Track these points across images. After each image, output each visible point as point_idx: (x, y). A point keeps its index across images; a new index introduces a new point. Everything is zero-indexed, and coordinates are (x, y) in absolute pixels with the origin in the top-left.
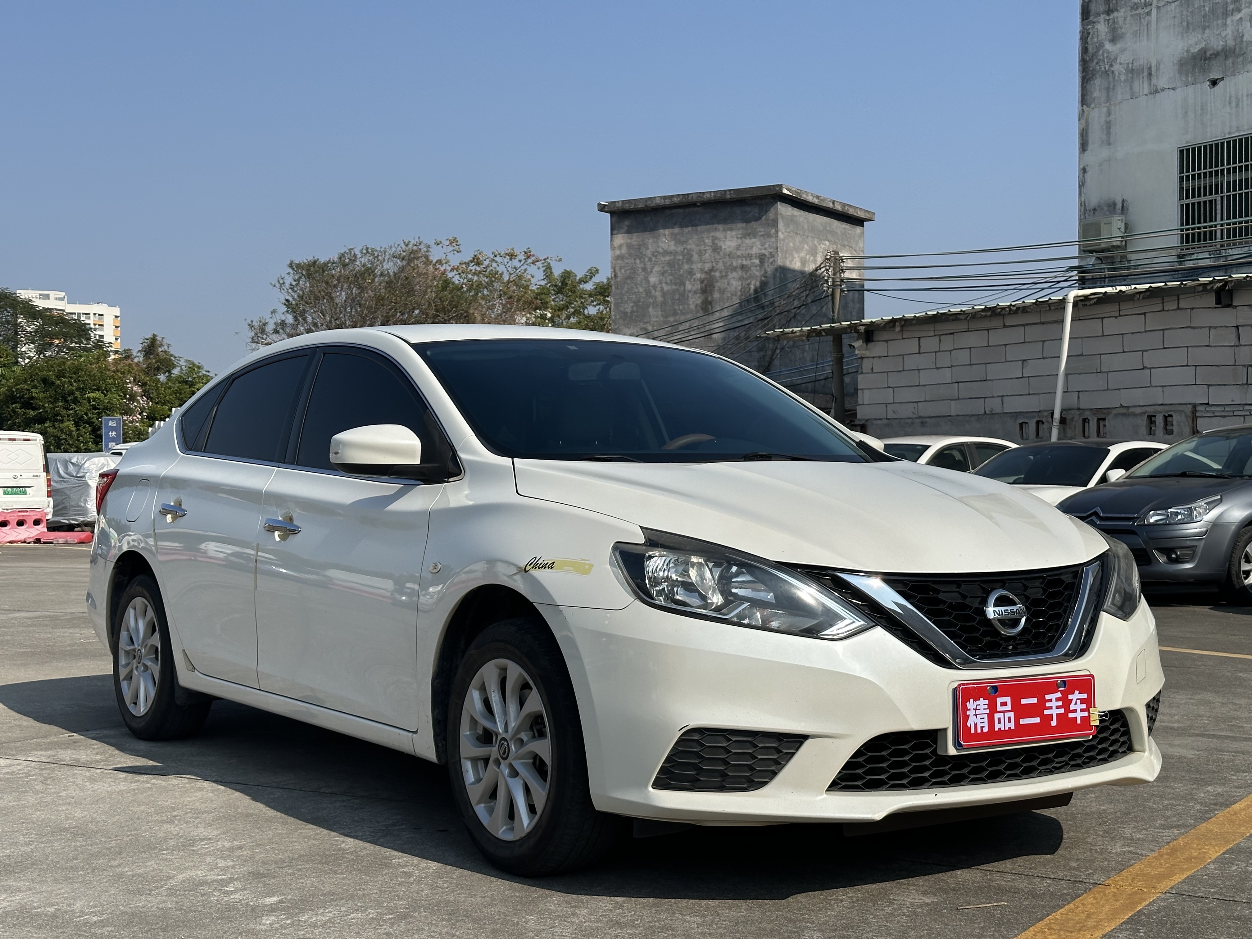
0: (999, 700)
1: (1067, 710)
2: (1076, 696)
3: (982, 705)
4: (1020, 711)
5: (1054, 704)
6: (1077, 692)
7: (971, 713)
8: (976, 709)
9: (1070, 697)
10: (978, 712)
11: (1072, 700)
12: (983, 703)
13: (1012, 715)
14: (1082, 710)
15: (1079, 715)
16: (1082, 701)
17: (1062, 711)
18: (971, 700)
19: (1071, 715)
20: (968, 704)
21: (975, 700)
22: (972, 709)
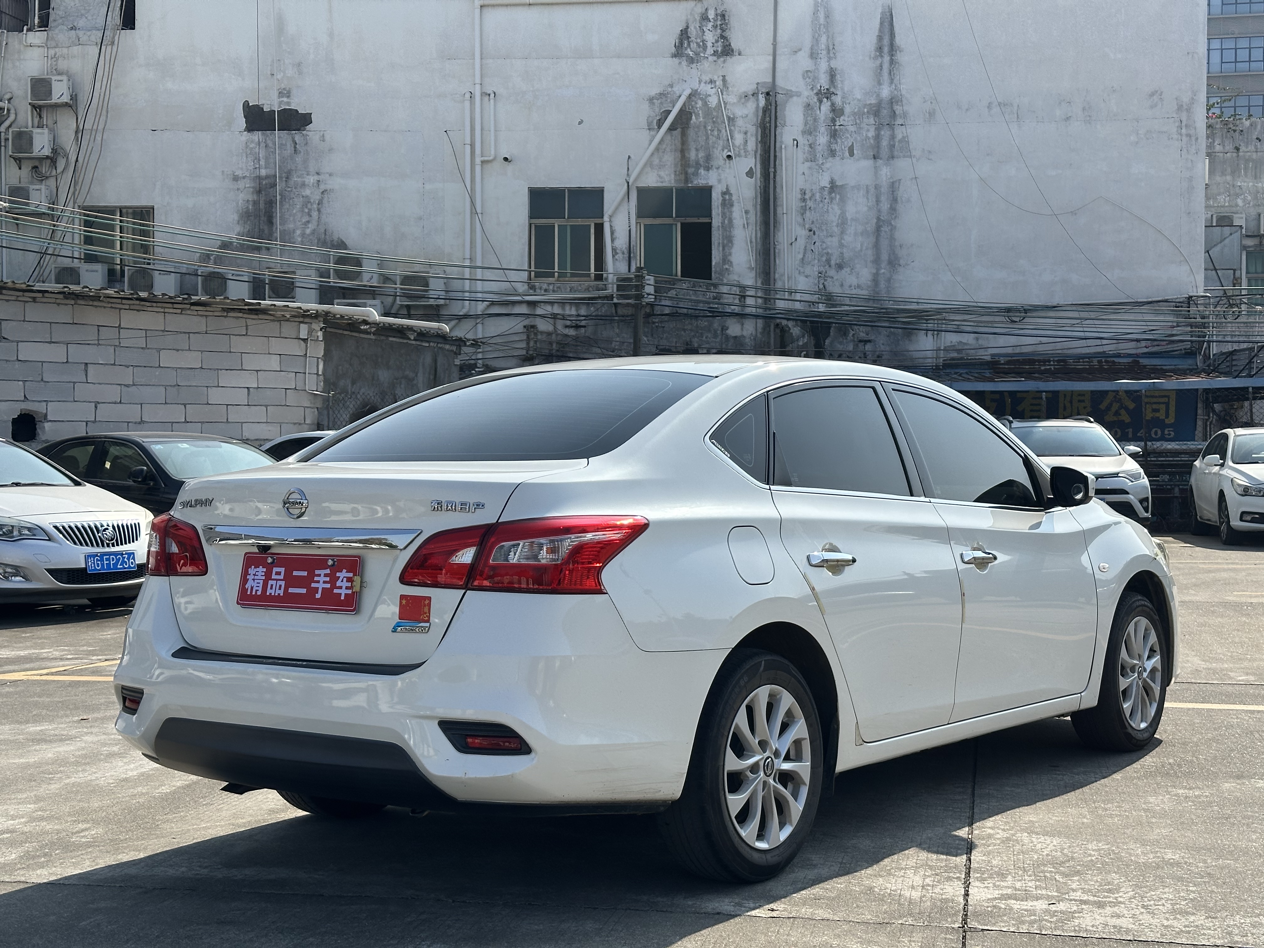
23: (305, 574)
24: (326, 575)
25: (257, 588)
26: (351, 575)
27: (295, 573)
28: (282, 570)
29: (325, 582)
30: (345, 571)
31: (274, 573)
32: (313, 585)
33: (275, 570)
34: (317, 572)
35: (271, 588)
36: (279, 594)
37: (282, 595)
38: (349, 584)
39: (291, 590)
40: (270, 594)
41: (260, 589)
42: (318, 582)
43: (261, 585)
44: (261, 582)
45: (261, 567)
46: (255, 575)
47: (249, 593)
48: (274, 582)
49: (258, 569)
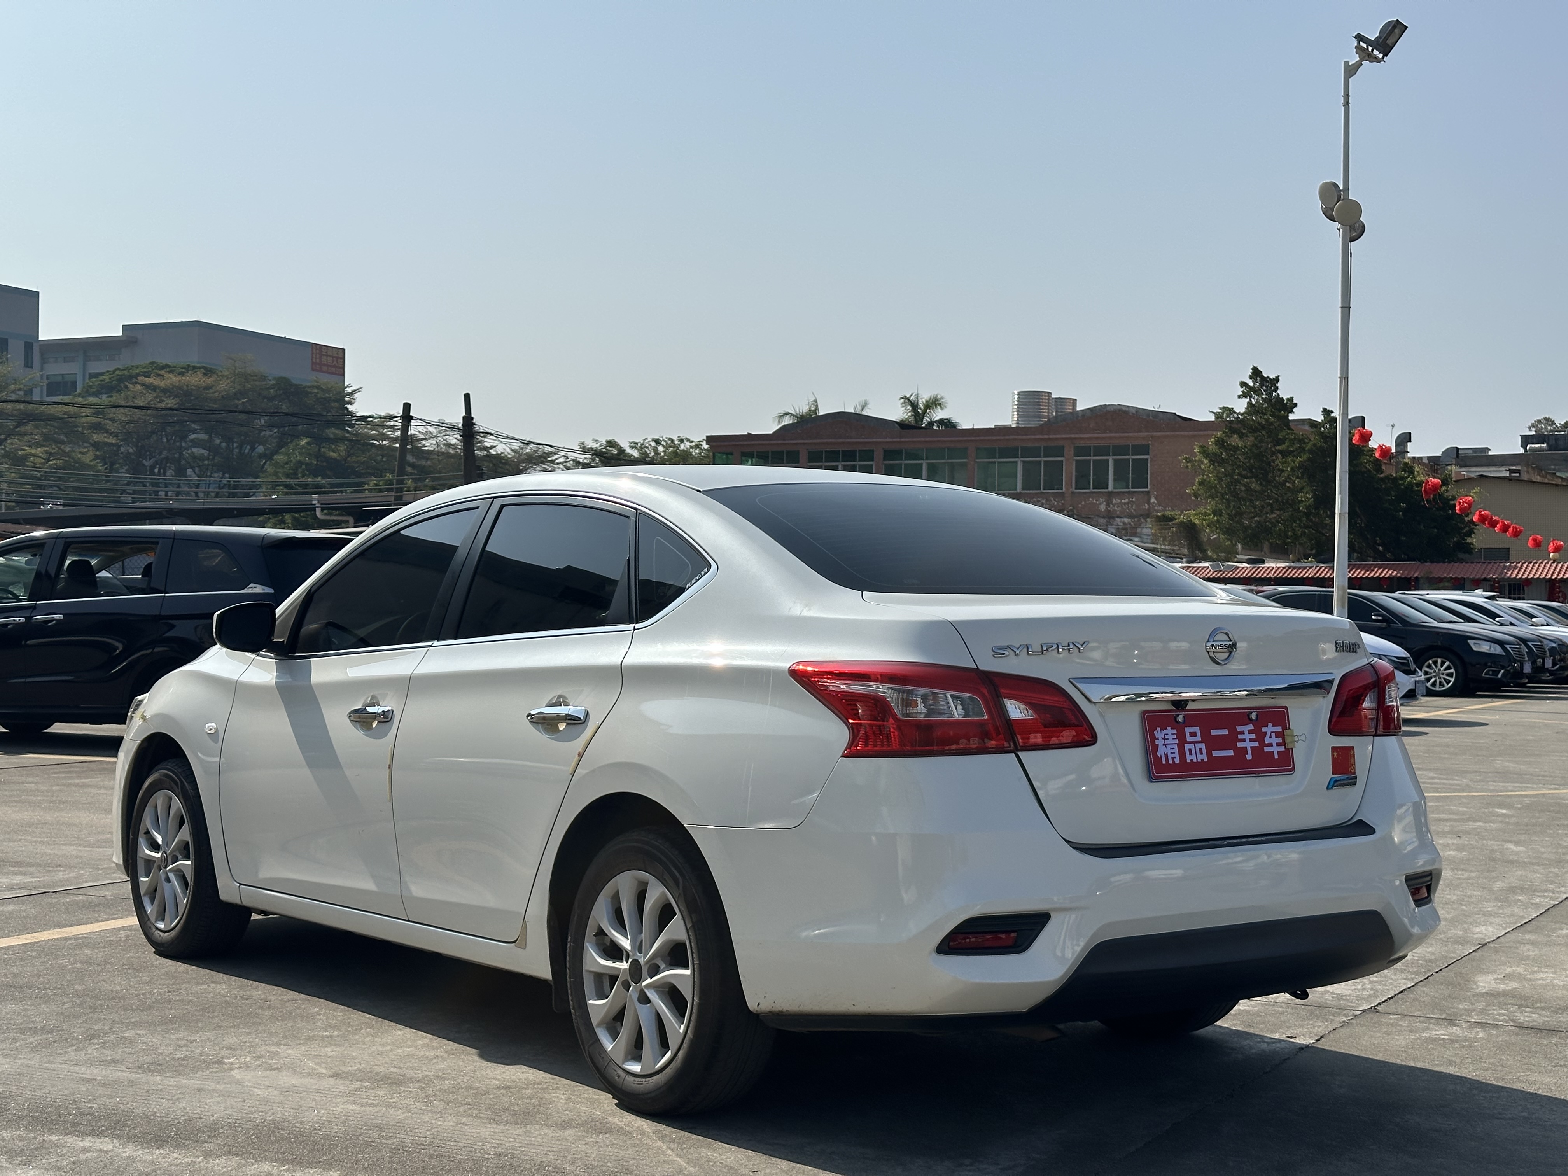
23: (1225, 732)
24: (1250, 732)
25: (1173, 756)
26: (1280, 729)
27: (1214, 732)
28: (1197, 730)
29: (1251, 740)
30: (1270, 725)
31: (1188, 735)
32: (1239, 745)
33: (1188, 730)
34: (1239, 729)
35: (1191, 754)
36: (1202, 760)
37: (1206, 760)
38: (1280, 740)
39: (1215, 754)
40: (1192, 760)
41: (1177, 755)
42: (1244, 740)
43: (1176, 750)
44: (1176, 746)
45: (1169, 728)
46: (1164, 739)
47: (1164, 762)
48: (1192, 746)
49: (1166, 732)
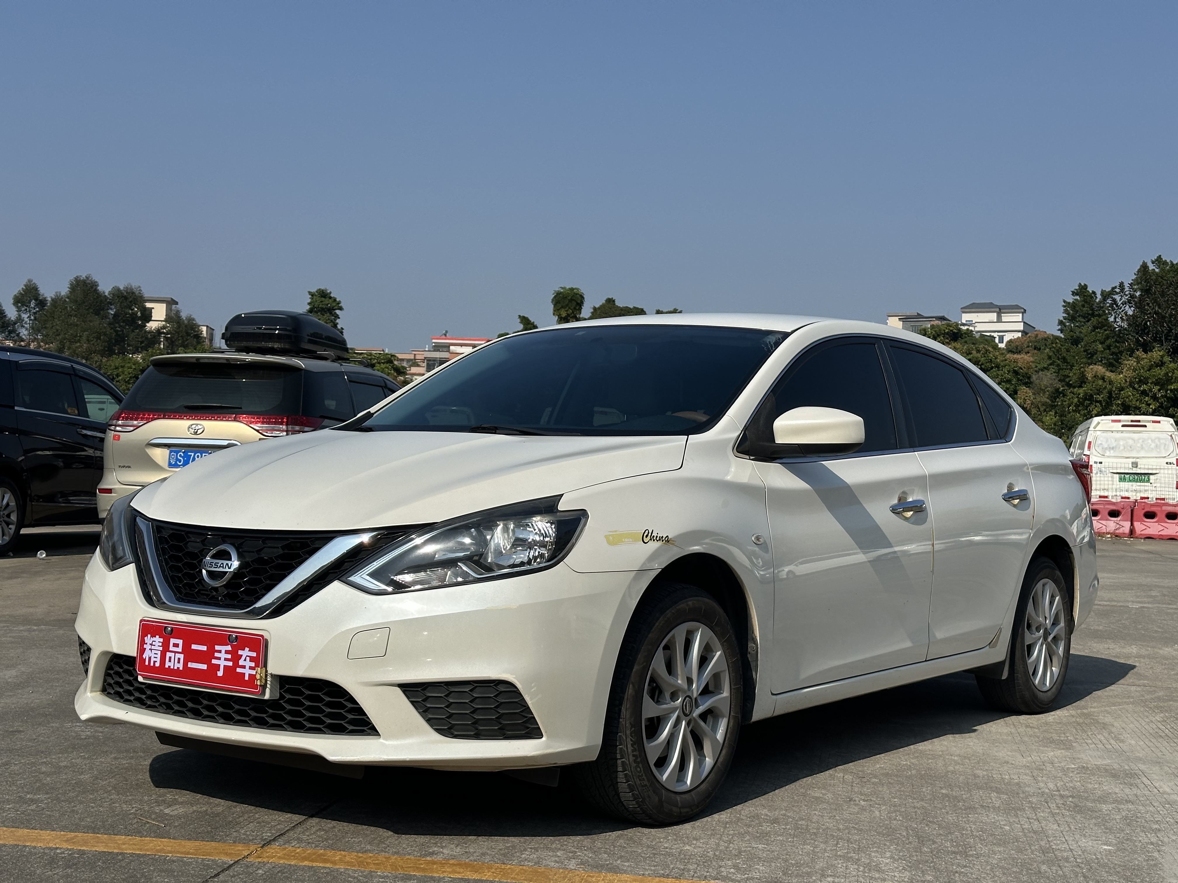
0: (173, 641)
1: (236, 665)
2: (245, 653)
3: (157, 641)
4: (190, 655)
5: (223, 655)
6: (247, 649)
7: (147, 647)
8: (151, 645)
9: (240, 652)
10: (153, 647)
11: (242, 655)
12: (158, 640)
13: (182, 656)
14: (251, 668)
15: (247, 672)
16: (252, 659)
17: (230, 664)
18: (149, 636)
19: (239, 670)
20: (146, 638)
21: (152, 636)
22: (148, 644)
